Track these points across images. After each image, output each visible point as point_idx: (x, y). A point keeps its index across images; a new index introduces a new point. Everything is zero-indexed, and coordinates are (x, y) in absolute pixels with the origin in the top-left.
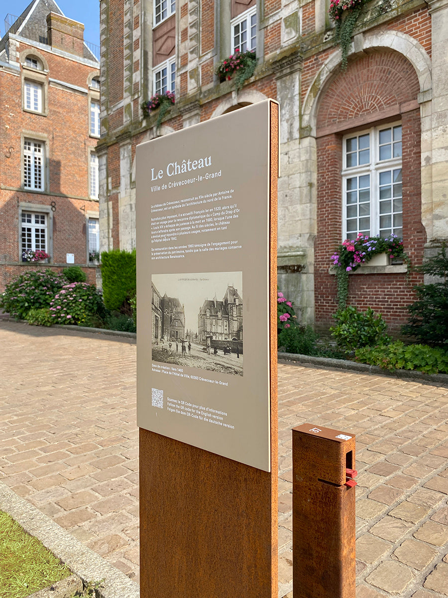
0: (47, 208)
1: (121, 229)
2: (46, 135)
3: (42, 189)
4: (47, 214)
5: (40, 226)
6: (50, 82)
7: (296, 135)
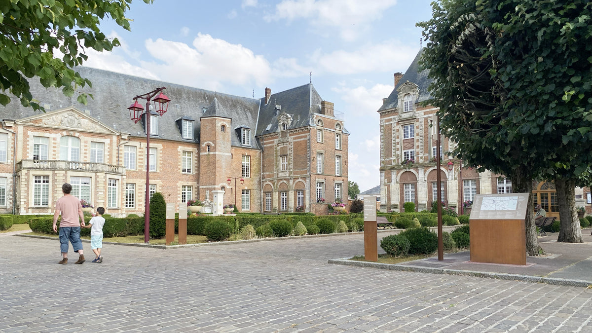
0: (323, 180)
1: (392, 195)
2: (323, 151)
3: (321, 173)
4: (323, 183)
5: (320, 188)
6: (324, 129)
7: (453, 179)
